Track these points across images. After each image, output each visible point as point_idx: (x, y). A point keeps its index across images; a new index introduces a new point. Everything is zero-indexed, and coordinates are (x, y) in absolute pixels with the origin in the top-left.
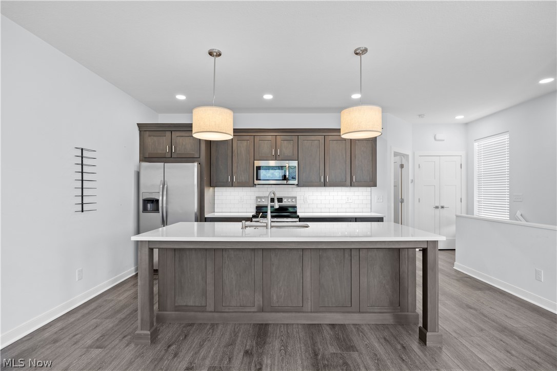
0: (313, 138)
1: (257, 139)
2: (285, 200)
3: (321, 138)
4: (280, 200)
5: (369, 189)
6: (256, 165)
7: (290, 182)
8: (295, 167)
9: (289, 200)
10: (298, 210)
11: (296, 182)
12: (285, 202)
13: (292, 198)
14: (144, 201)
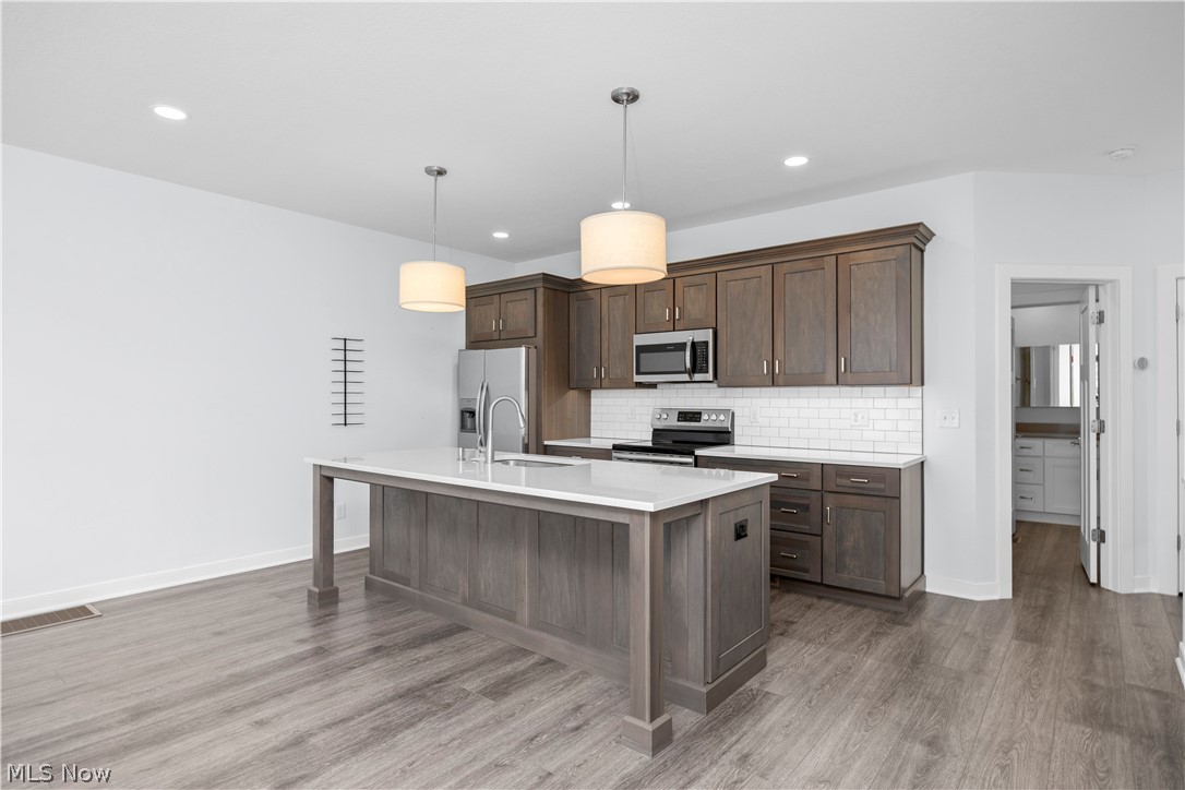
0: (747, 273)
2: (705, 417)
3: (765, 271)
4: (694, 416)
5: (916, 391)
6: (635, 344)
7: (697, 377)
8: (706, 343)
9: (714, 417)
10: (737, 440)
11: (710, 376)
12: (706, 422)
13: (718, 412)
14: (463, 412)
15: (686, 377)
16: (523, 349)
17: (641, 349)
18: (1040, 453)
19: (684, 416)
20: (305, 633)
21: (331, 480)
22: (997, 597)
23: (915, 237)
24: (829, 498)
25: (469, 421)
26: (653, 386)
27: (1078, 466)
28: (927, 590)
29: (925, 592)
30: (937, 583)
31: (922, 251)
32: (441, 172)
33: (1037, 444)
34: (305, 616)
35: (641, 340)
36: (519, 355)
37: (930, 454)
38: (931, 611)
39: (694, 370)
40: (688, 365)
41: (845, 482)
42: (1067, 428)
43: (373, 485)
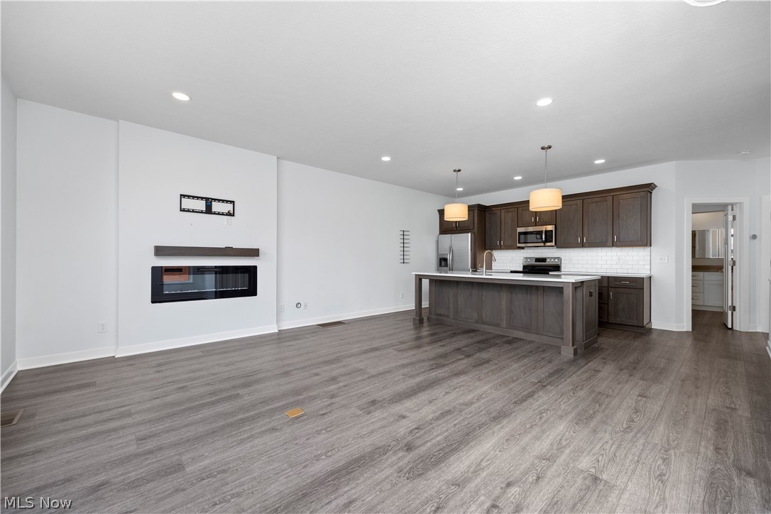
0: (573, 203)
1: (520, 209)
2: (548, 260)
3: (579, 202)
4: (544, 260)
5: (648, 249)
6: (518, 231)
7: (548, 244)
8: (552, 231)
9: (552, 260)
10: (562, 269)
11: (553, 244)
12: (548, 262)
13: (555, 258)
14: (441, 259)
15: (542, 244)
16: (470, 234)
17: (520, 233)
18: (702, 279)
19: (538, 260)
20: (412, 332)
21: (421, 279)
22: (685, 330)
23: (649, 188)
24: (611, 289)
25: (443, 263)
26: (523, 248)
27: (722, 285)
28: (653, 327)
29: (651, 329)
30: (657, 324)
31: (651, 193)
32: (459, 171)
33: (701, 274)
34: (412, 327)
35: (520, 230)
36: (468, 237)
37: (654, 274)
38: (654, 336)
39: (546, 241)
40: (544, 239)
41: (618, 283)
42: (718, 267)
43: (430, 280)
